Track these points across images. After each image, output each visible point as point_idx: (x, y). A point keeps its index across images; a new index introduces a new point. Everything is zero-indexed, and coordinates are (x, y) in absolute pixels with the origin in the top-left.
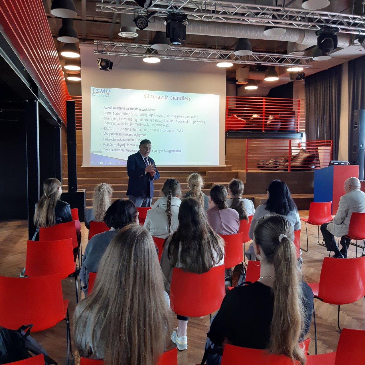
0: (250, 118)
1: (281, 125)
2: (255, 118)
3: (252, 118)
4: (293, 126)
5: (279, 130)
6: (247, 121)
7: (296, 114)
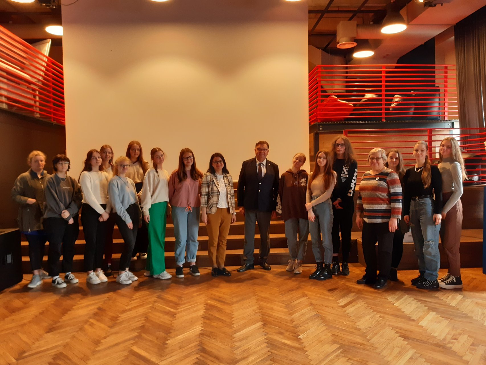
0: (361, 100)
1: (415, 109)
2: (369, 100)
3: (364, 100)
4: (436, 109)
5: (412, 117)
6: (354, 105)
7: (441, 91)
